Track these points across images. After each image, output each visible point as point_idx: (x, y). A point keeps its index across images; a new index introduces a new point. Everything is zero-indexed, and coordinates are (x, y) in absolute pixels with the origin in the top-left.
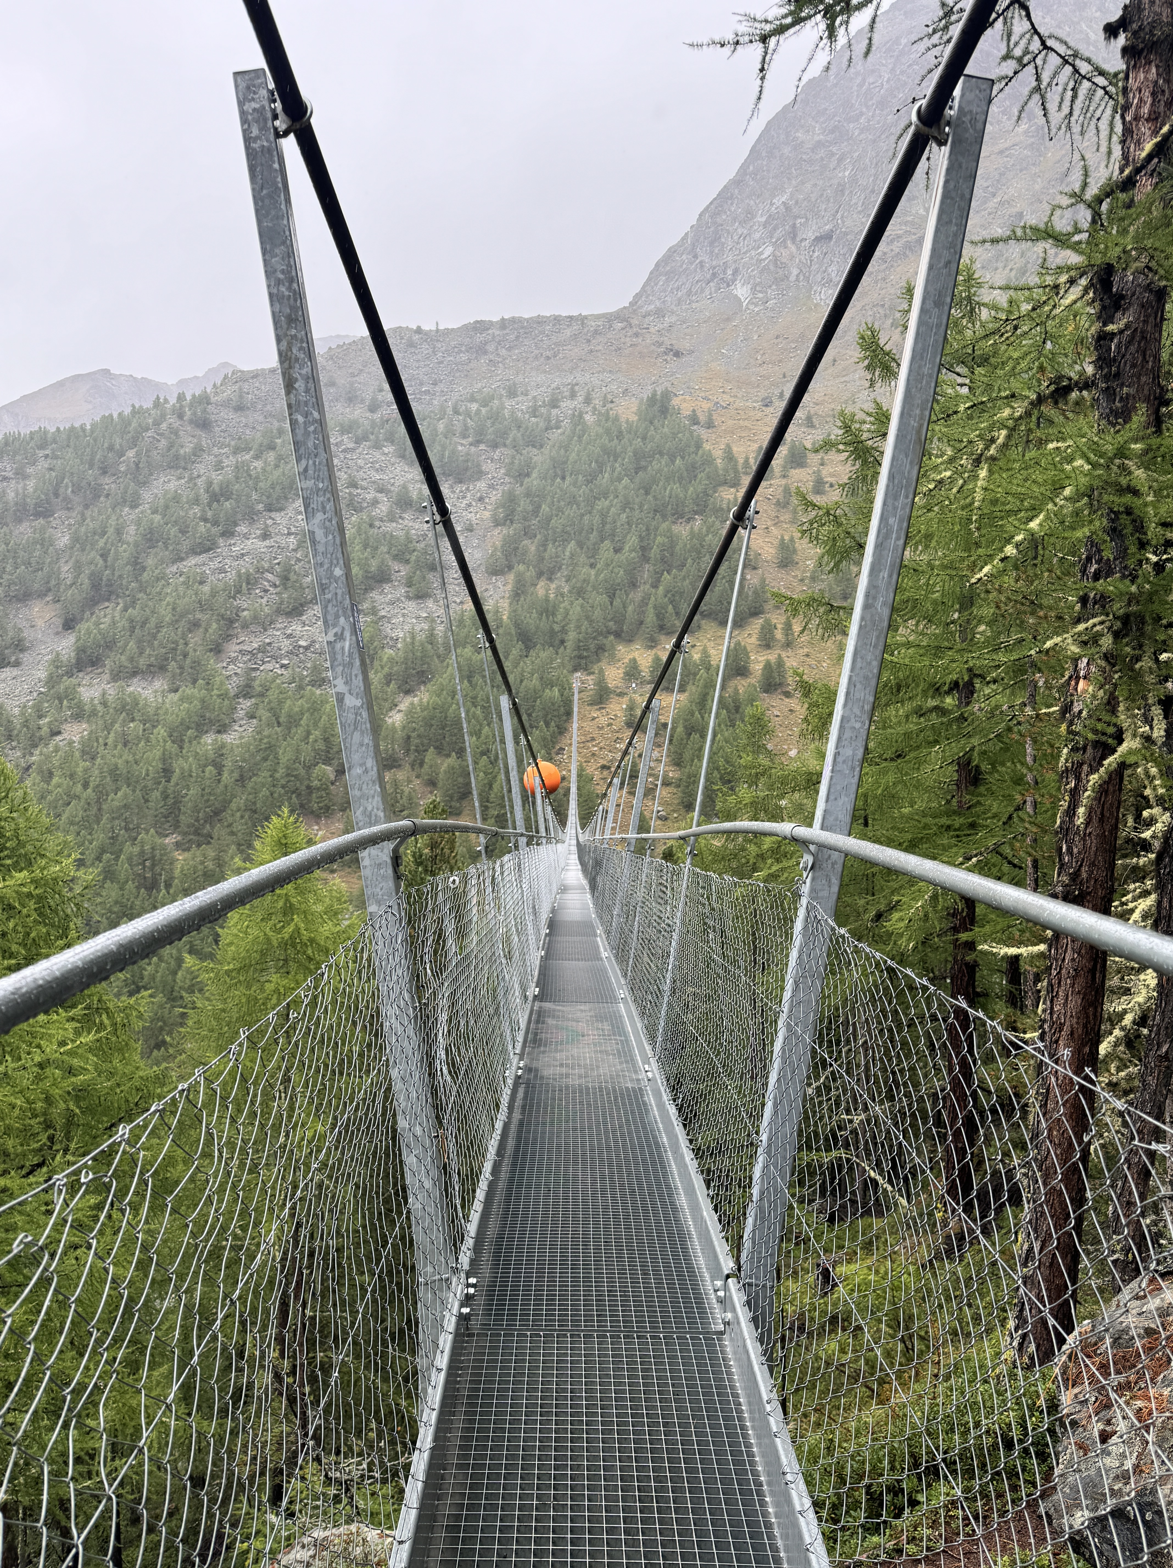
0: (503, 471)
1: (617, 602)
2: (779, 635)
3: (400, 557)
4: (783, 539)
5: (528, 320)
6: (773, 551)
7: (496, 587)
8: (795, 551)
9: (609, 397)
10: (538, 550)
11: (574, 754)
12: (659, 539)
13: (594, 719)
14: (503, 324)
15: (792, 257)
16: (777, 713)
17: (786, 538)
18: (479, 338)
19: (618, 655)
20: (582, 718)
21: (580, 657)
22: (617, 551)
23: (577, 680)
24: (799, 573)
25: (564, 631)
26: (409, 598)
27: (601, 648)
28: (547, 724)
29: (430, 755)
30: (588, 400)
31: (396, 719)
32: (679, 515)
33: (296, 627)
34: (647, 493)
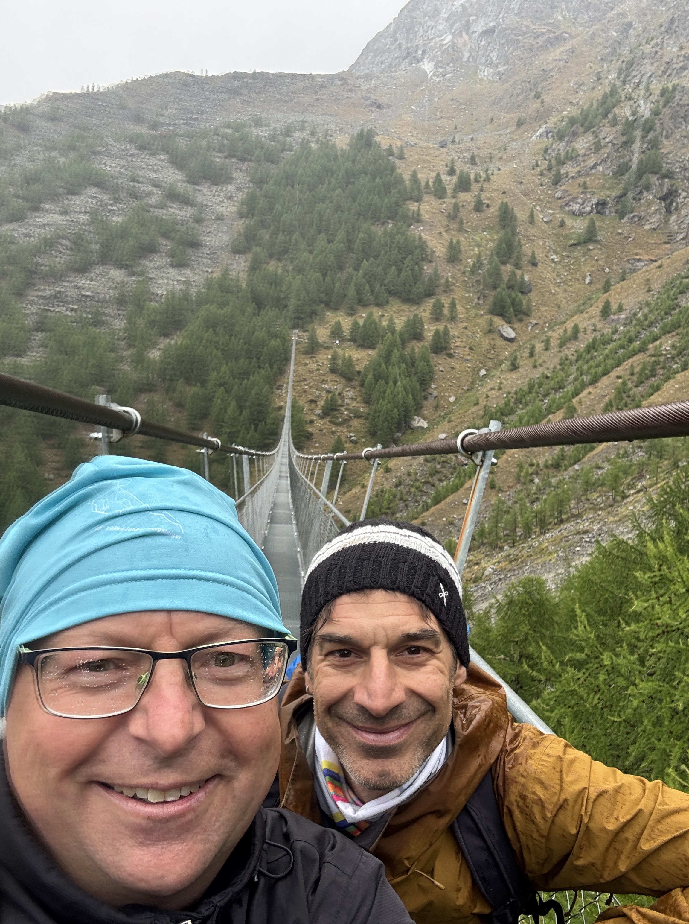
0: (248, 178)
1: (328, 279)
2: (446, 311)
3: (165, 235)
4: (451, 242)
5: (273, 74)
6: (444, 250)
7: (238, 264)
8: (460, 251)
9: (330, 133)
10: (271, 237)
11: (290, 389)
12: (361, 235)
13: (306, 364)
14: (255, 75)
15: (465, 44)
16: (441, 369)
17: (454, 241)
18: (236, 83)
19: (327, 319)
20: (296, 364)
21: (298, 318)
22: (329, 242)
23: (295, 336)
24: (462, 268)
25: (287, 298)
26: (172, 266)
27: (314, 313)
28: (271, 366)
29: (180, 384)
30: (313, 133)
31: (155, 354)
32: (376, 219)
33: (82, 282)
34: (354, 201)
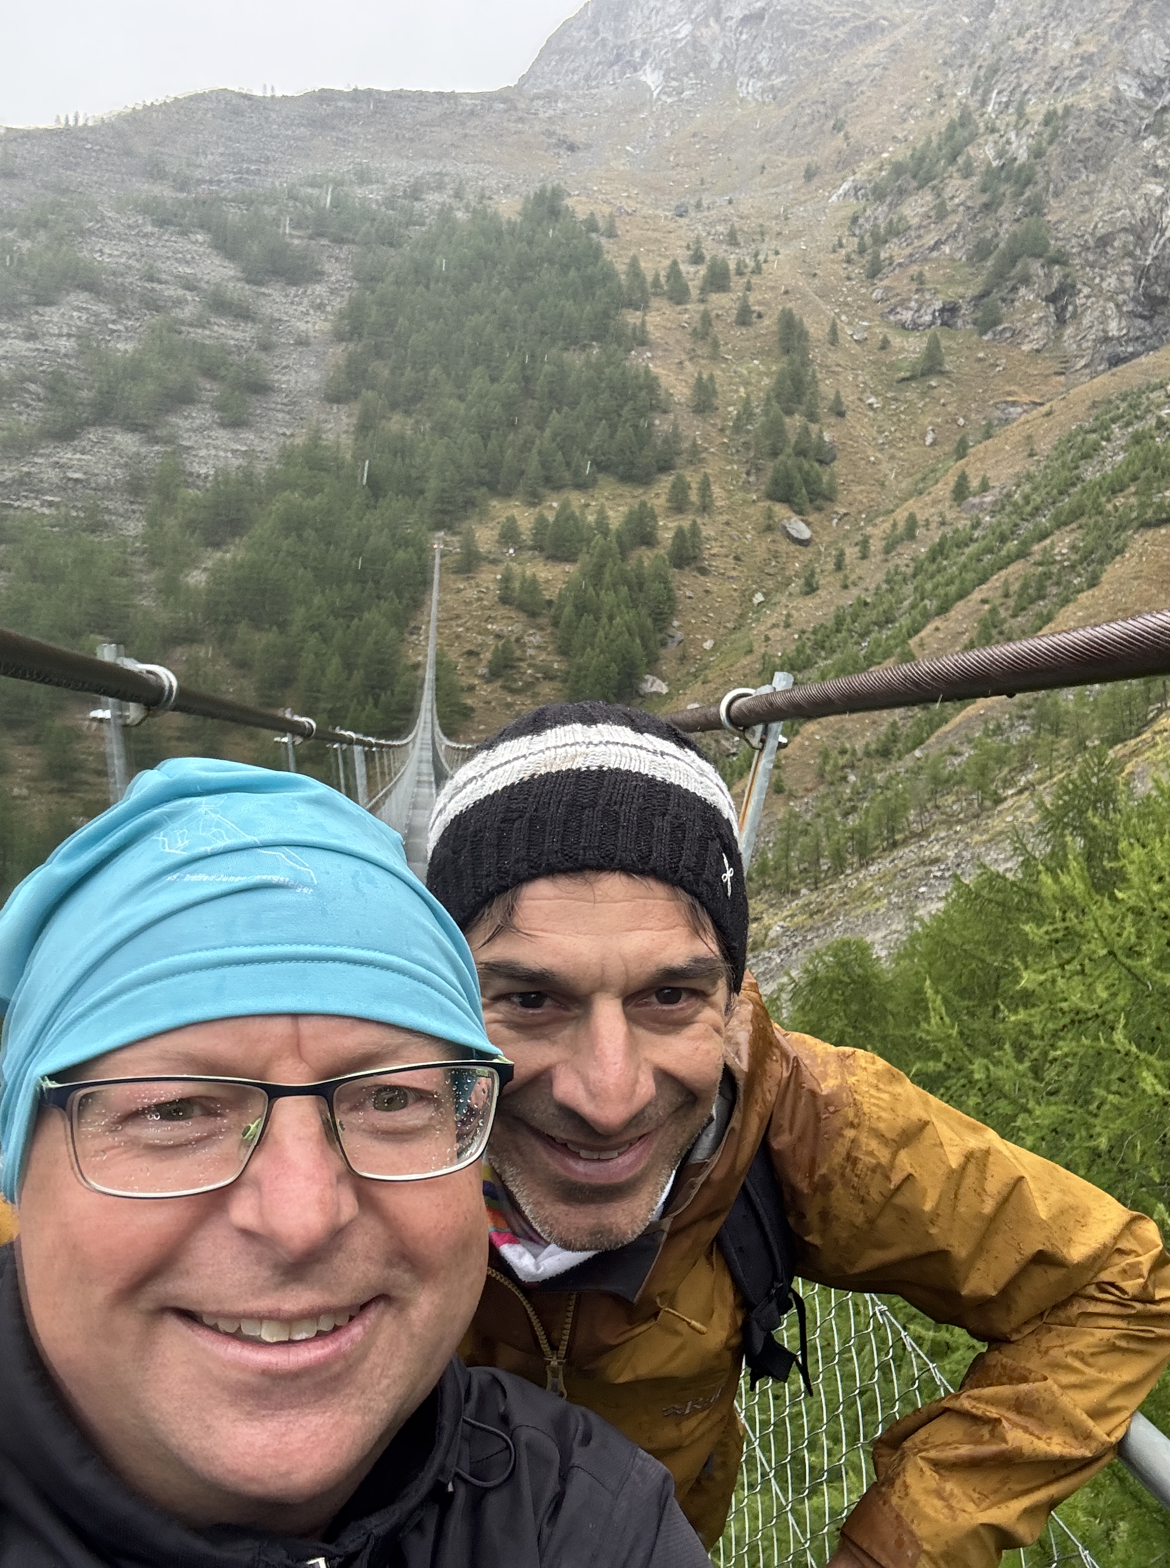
0: (350, 273)
1: (493, 444)
2: (694, 496)
3: (210, 372)
4: (700, 378)
5: (387, 93)
6: (687, 391)
7: (338, 420)
8: (715, 393)
9: (488, 193)
10: (392, 373)
11: (432, 633)
12: (547, 368)
13: (459, 591)
14: (356, 95)
15: (714, 40)
16: (689, 594)
17: (705, 377)
18: (325, 109)
19: (493, 512)
20: (443, 588)
21: (445, 512)
22: (493, 380)
23: (438, 542)
24: (719, 422)
25: (423, 477)
26: (223, 425)
27: (470, 503)
28: (400, 597)
29: (242, 629)
30: (458, 195)
31: (197, 578)
32: (572, 341)
33: (67, 455)
34: (533, 310)
